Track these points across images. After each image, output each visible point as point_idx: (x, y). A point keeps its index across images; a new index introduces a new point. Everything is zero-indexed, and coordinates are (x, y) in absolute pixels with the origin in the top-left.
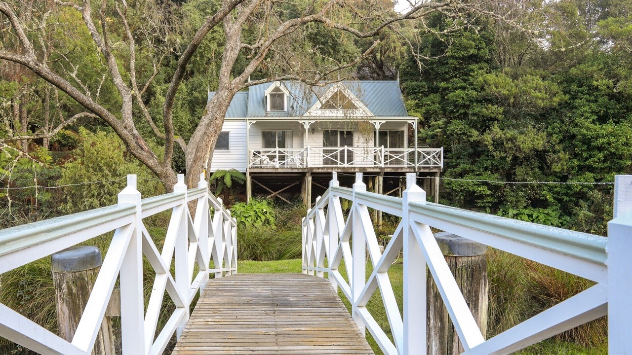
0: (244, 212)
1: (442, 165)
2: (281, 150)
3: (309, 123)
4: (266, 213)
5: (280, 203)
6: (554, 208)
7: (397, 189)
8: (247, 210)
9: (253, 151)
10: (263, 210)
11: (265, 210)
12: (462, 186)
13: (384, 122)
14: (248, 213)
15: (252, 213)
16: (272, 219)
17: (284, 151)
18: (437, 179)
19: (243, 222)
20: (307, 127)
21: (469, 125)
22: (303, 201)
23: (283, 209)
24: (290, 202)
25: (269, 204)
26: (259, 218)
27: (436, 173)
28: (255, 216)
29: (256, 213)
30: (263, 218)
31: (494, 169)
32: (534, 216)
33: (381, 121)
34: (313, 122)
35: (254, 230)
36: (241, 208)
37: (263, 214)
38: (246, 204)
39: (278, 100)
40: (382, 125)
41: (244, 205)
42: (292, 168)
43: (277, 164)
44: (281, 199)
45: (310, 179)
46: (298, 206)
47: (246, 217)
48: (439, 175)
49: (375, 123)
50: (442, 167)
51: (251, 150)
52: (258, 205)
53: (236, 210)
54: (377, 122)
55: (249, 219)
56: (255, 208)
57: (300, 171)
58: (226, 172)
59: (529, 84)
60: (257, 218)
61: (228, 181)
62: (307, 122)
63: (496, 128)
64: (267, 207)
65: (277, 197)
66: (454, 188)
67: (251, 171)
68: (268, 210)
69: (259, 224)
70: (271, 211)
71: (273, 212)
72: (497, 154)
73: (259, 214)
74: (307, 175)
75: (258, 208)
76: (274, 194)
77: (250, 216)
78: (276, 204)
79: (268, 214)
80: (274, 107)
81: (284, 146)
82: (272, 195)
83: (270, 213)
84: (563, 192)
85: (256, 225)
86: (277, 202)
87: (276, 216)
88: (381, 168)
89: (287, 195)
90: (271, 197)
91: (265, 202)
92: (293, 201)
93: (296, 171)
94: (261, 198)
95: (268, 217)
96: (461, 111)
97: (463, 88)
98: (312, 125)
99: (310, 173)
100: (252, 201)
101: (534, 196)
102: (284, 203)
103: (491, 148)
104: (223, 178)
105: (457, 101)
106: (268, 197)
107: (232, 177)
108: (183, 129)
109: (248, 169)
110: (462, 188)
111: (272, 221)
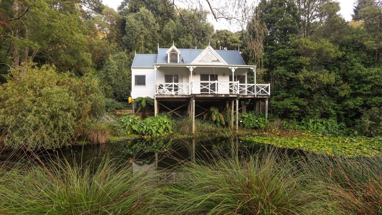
0: (152, 123)
1: (269, 94)
2: (176, 84)
3: (193, 68)
4: (166, 123)
5: (175, 116)
6: (334, 118)
7: (242, 108)
8: (154, 121)
9: (158, 85)
10: (164, 121)
11: (165, 121)
12: (283, 106)
13: (237, 68)
14: (154, 123)
15: (157, 124)
16: (170, 127)
17: (178, 85)
18: (267, 102)
19: (151, 129)
20: (191, 70)
21: (287, 69)
22: (189, 115)
23: (177, 120)
24: (181, 116)
25: (168, 117)
26: (161, 127)
27: (266, 98)
28: (159, 125)
29: (160, 123)
30: (164, 126)
31: (302, 96)
32: (324, 123)
33: (235, 67)
34: (195, 67)
35: (158, 135)
36: (150, 120)
37: (164, 124)
38: (154, 118)
39: (174, 57)
40: (236, 70)
41: (153, 118)
42: (182, 95)
43: (173, 93)
44: (176, 114)
45: (194, 101)
46: (186, 118)
47: (153, 126)
48: (268, 100)
49: (232, 68)
50: (270, 95)
51: (157, 84)
52: (161, 118)
53: (147, 122)
54: (233, 68)
55: (155, 128)
56: (159, 120)
57: (187, 97)
58: (142, 98)
59: (325, 44)
60: (160, 127)
61: (144, 103)
62: (191, 67)
63: (305, 70)
64: (167, 119)
65: (173, 113)
66: (279, 107)
67: (157, 97)
68: (168, 121)
69: (161, 130)
70: (169, 122)
71: (171, 123)
72: (306, 86)
73: (162, 124)
74: (192, 99)
75: (161, 120)
76: (172, 111)
77: (155, 125)
78: (173, 117)
79: (167, 123)
80: (172, 61)
81: (177, 82)
82: (171, 112)
83: (169, 123)
84: (340, 109)
85: (159, 131)
86: (174, 116)
87: (173, 125)
88: (237, 95)
89: (179, 112)
90: (170, 113)
91: (166, 116)
92: (183, 115)
93: (185, 97)
94: (164, 114)
95: (167, 125)
96: (282, 62)
97: (283, 48)
98: (194, 69)
99: (194, 98)
100: (157, 115)
101: (324, 112)
102: (178, 116)
103: (302, 82)
104: (140, 101)
105: (280, 55)
106: (168, 113)
107: (146, 101)
108: (125, 78)
109: (155, 96)
110: (284, 107)
111: (170, 128)
